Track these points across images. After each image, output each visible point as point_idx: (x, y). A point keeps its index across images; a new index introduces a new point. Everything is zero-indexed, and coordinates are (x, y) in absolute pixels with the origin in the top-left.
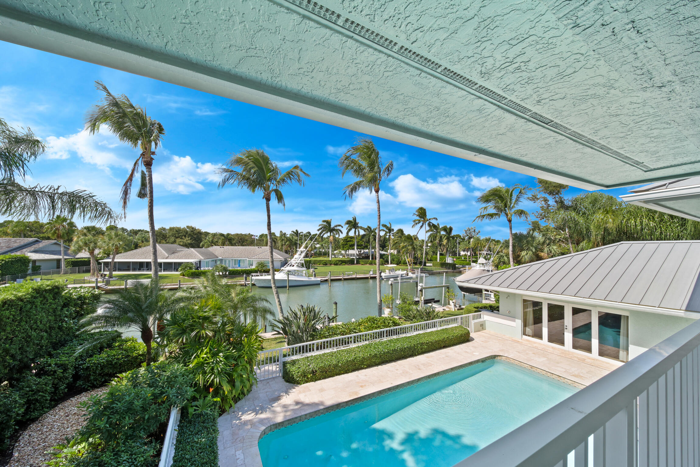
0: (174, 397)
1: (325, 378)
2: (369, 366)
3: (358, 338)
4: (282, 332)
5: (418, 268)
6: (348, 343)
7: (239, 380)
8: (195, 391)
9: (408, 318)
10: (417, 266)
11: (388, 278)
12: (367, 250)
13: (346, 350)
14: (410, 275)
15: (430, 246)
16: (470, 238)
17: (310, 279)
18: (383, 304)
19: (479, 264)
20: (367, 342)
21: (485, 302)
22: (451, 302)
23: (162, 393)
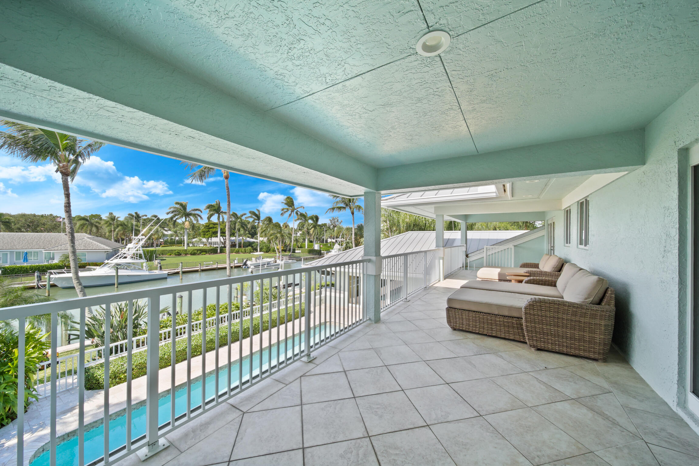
3: (193, 327)
5: (288, 255)
6: (181, 334)
12: (233, 238)
15: (301, 234)
16: (334, 226)
17: (153, 272)
19: (335, 249)
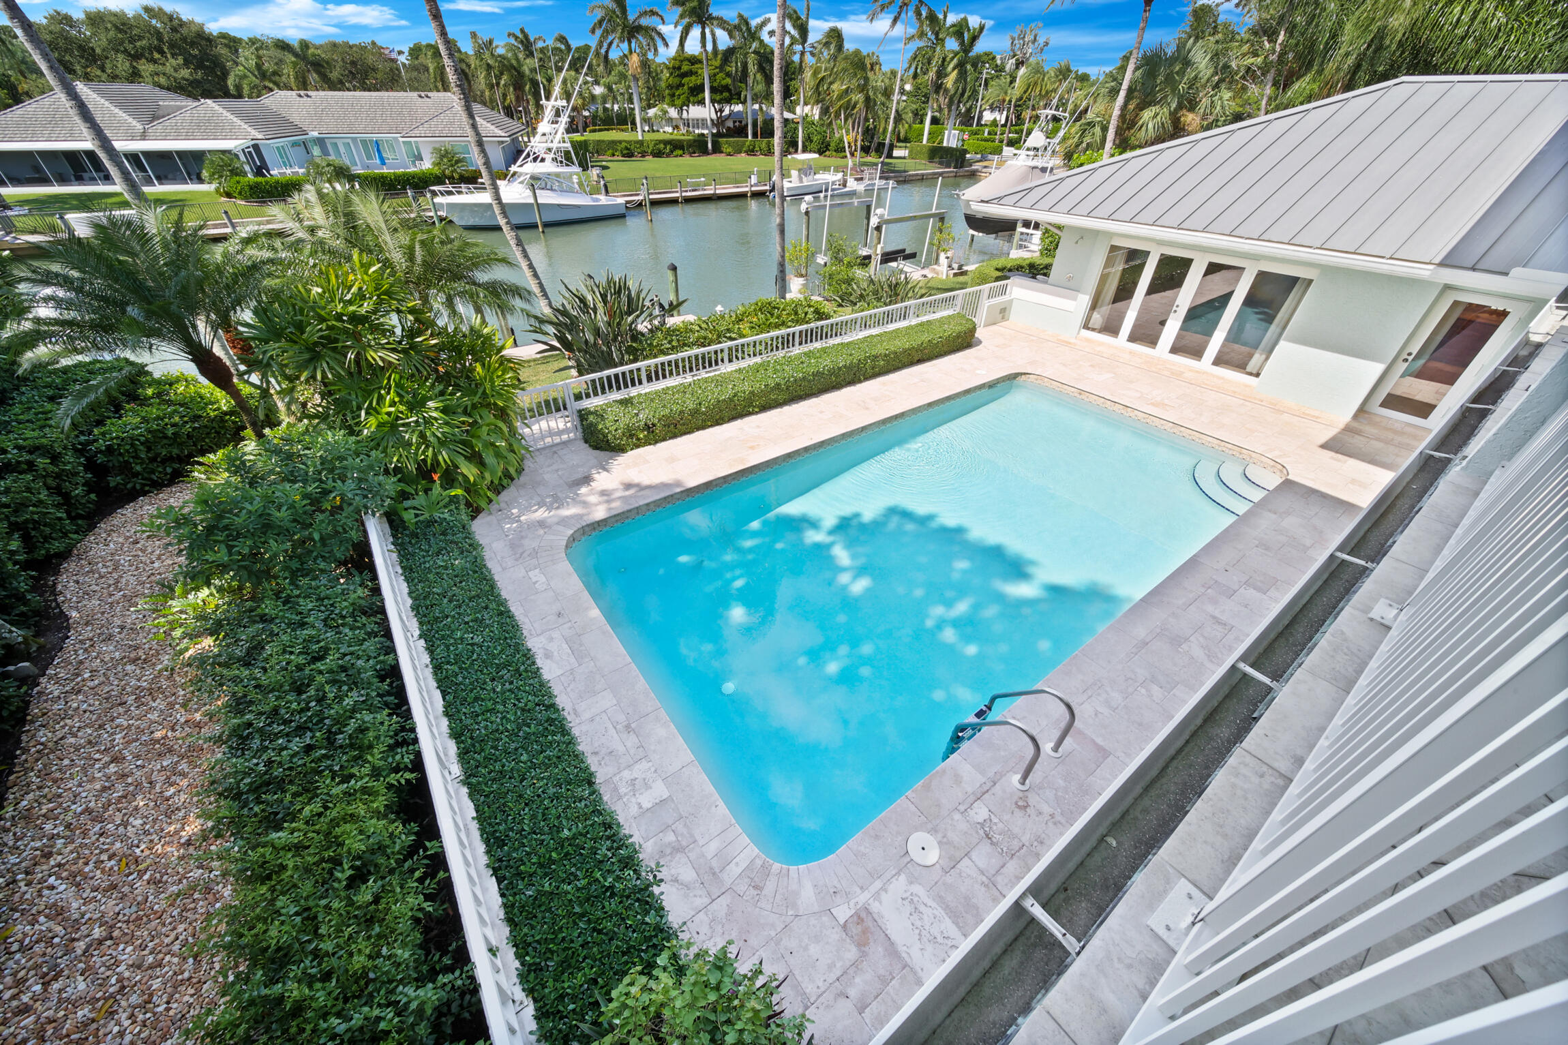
0: (357, 498)
1: (674, 436)
2: (764, 408)
3: (737, 350)
4: (558, 345)
5: (876, 165)
6: (717, 364)
7: (491, 452)
8: (399, 481)
9: (845, 299)
10: (869, 159)
11: (798, 196)
12: (738, 108)
13: (712, 379)
14: (852, 185)
15: (909, 93)
16: (1019, 64)
17: (598, 200)
18: (788, 267)
19: (1028, 149)
20: (758, 359)
21: (1016, 255)
22: (942, 256)
23: (326, 492)
